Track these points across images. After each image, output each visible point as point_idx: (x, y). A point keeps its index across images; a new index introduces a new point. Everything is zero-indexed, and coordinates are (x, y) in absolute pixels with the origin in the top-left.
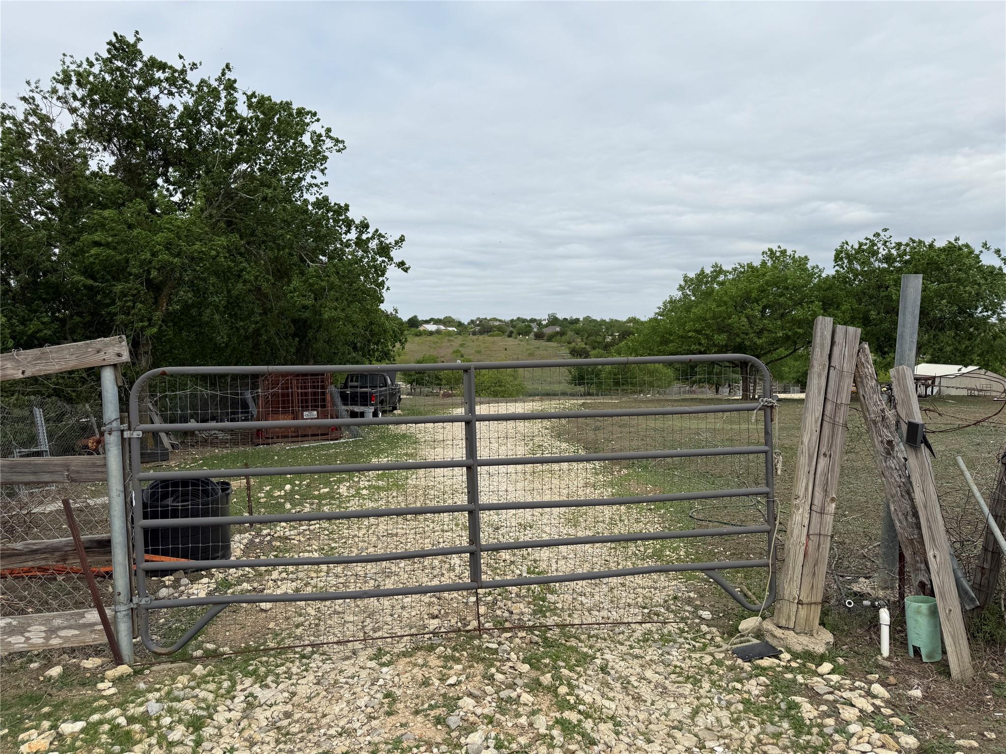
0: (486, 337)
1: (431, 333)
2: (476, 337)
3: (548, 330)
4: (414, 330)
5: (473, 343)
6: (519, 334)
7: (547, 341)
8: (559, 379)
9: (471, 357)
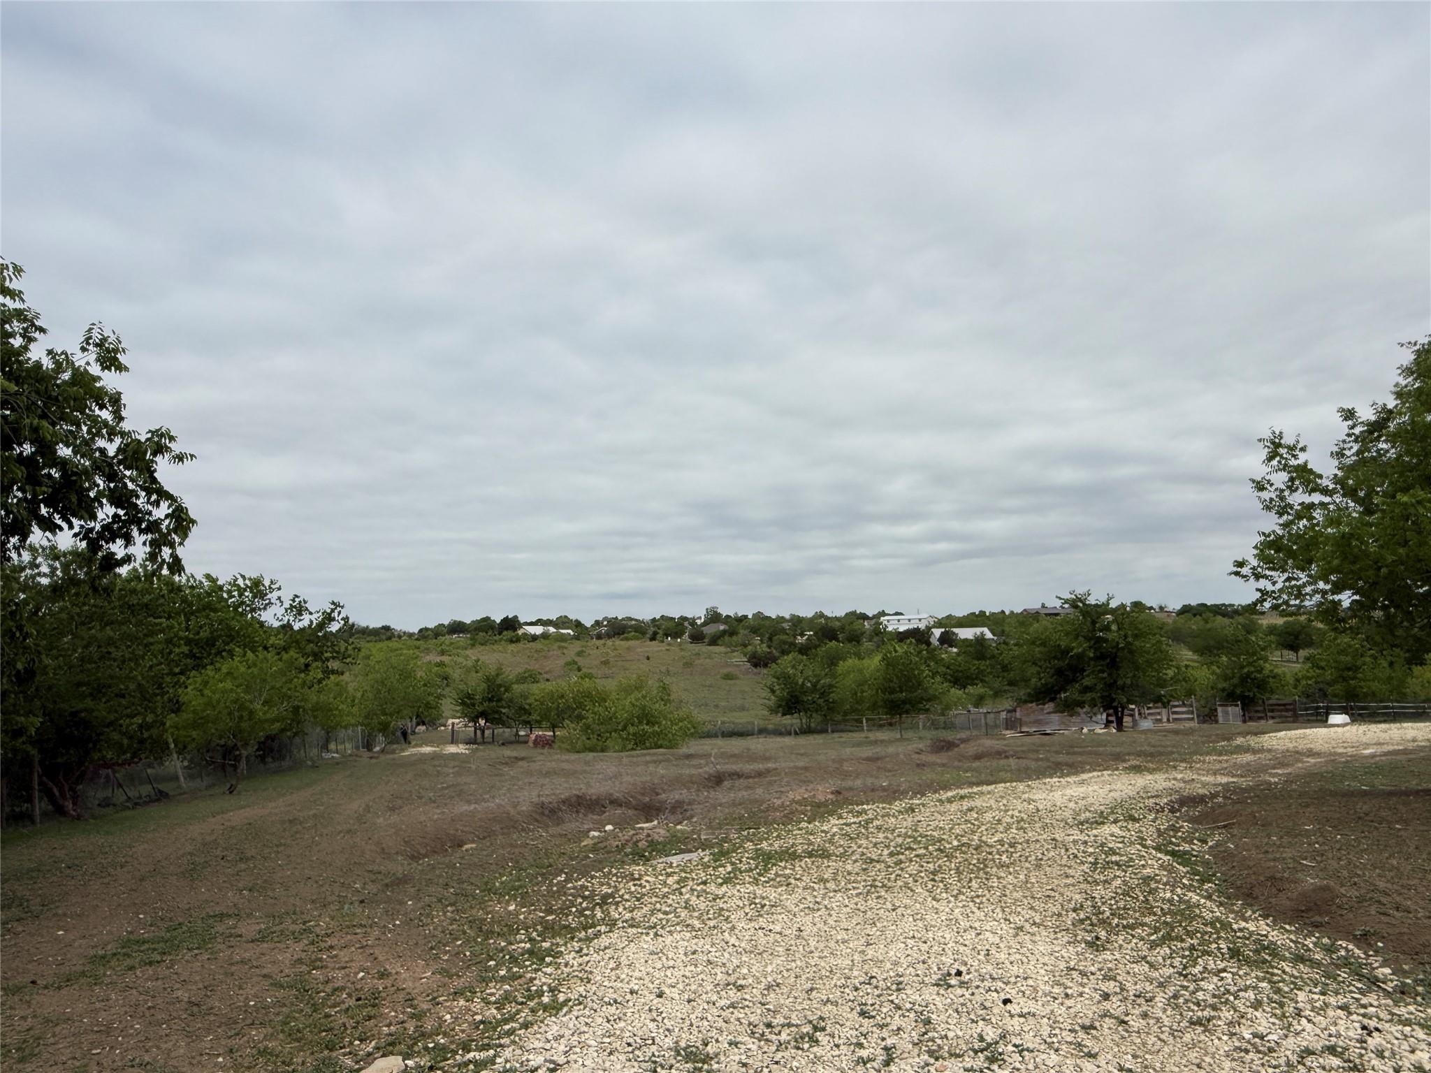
0: (618, 642)
1: (534, 638)
2: (602, 642)
3: (707, 630)
4: (508, 634)
5: (597, 650)
6: (667, 635)
7: (710, 644)
8: (739, 702)
9: (593, 671)
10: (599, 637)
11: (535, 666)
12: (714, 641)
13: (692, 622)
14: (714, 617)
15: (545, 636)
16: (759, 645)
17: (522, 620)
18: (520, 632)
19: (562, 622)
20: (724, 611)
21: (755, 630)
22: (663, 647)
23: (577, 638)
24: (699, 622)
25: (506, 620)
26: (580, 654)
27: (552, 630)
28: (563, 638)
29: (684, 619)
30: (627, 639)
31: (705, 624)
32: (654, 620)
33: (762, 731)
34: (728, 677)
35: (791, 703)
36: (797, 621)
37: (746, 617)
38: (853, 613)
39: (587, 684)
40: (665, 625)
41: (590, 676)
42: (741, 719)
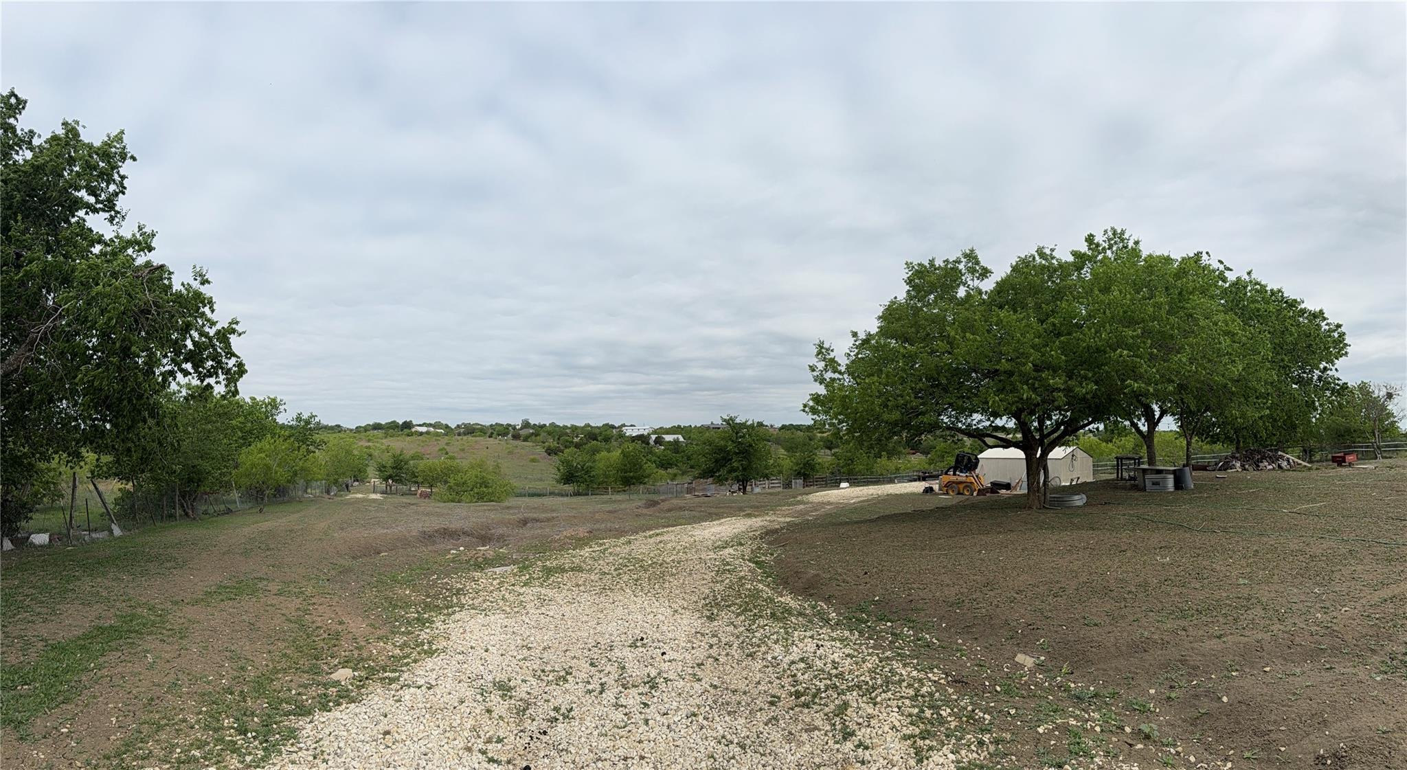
0: (470, 438)
1: (421, 434)
2: (461, 437)
3: (522, 432)
4: (406, 431)
5: (458, 442)
6: (499, 435)
7: (524, 441)
8: (539, 476)
9: (456, 455)
10: (459, 434)
11: (420, 450)
12: (526, 440)
13: (514, 428)
14: (526, 425)
15: (428, 433)
16: (552, 443)
17: (414, 423)
18: (413, 430)
19: (437, 425)
20: (532, 422)
21: (549, 433)
22: (497, 441)
23: (446, 435)
24: (517, 427)
25: (405, 423)
26: (447, 444)
27: (432, 429)
28: (437, 435)
29: (509, 425)
30: (475, 436)
31: (521, 429)
32: (491, 425)
33: (552, 494)
34: (533, 460)
35: (568, 478)
36: (574, 428)
37: (545, 425)
38: (607, 425)
39: (449, 462)
40: (498, 428)
41: (452, 458)
42: (539, 486)
